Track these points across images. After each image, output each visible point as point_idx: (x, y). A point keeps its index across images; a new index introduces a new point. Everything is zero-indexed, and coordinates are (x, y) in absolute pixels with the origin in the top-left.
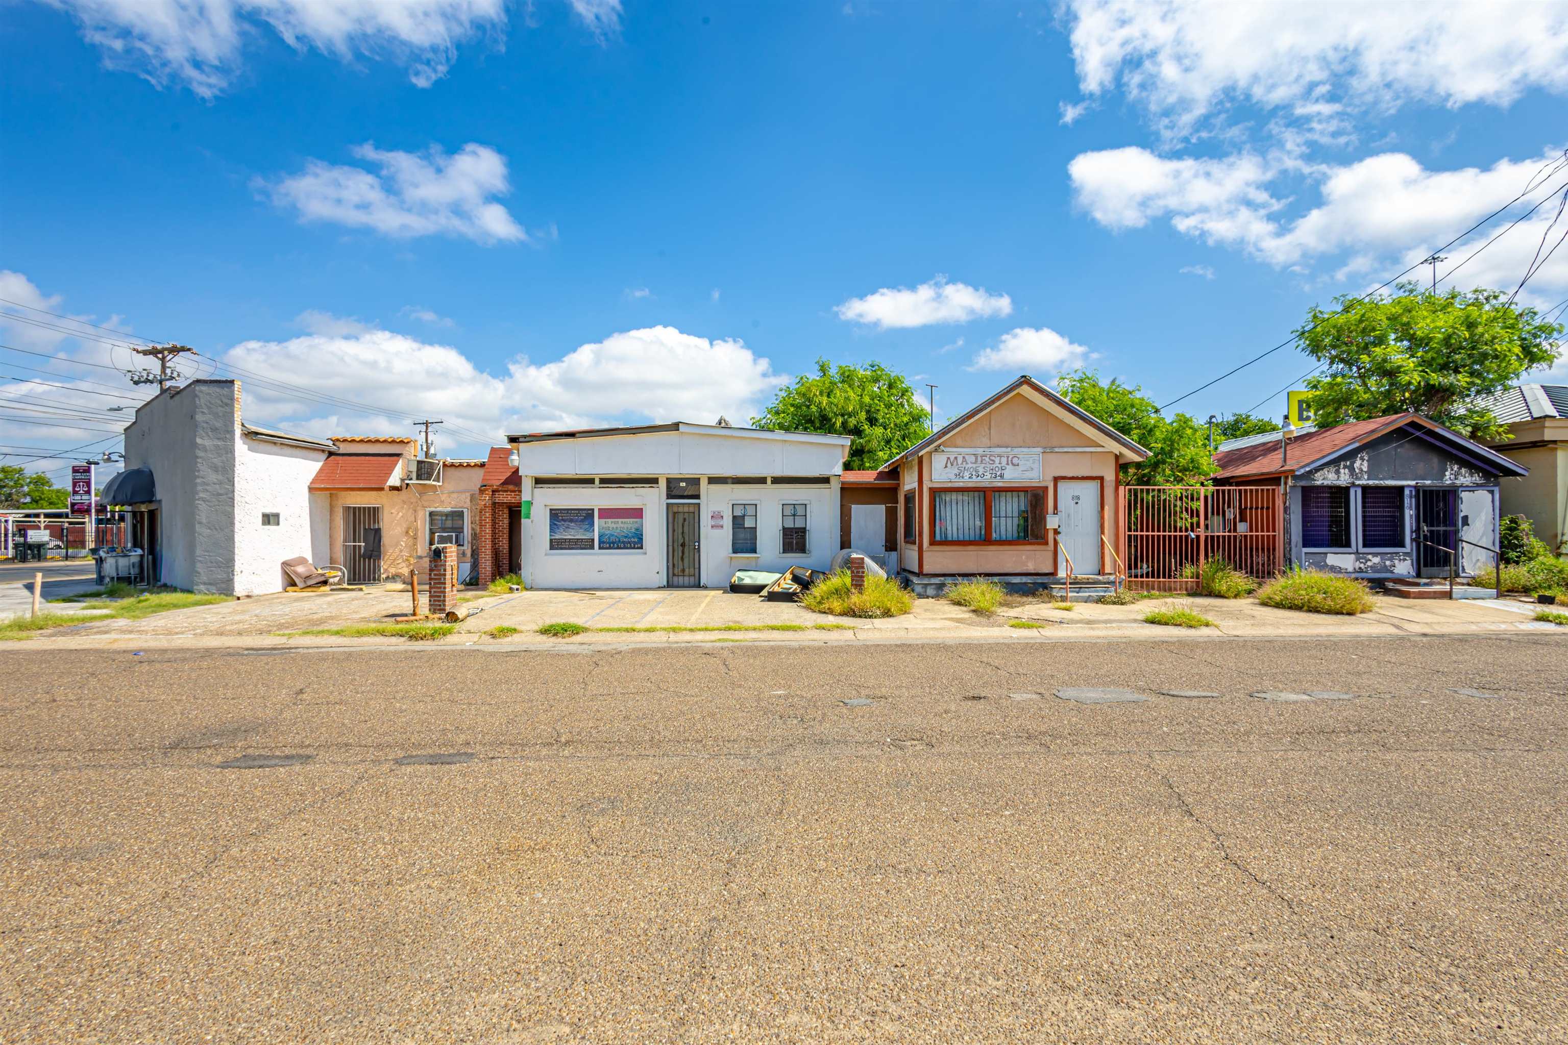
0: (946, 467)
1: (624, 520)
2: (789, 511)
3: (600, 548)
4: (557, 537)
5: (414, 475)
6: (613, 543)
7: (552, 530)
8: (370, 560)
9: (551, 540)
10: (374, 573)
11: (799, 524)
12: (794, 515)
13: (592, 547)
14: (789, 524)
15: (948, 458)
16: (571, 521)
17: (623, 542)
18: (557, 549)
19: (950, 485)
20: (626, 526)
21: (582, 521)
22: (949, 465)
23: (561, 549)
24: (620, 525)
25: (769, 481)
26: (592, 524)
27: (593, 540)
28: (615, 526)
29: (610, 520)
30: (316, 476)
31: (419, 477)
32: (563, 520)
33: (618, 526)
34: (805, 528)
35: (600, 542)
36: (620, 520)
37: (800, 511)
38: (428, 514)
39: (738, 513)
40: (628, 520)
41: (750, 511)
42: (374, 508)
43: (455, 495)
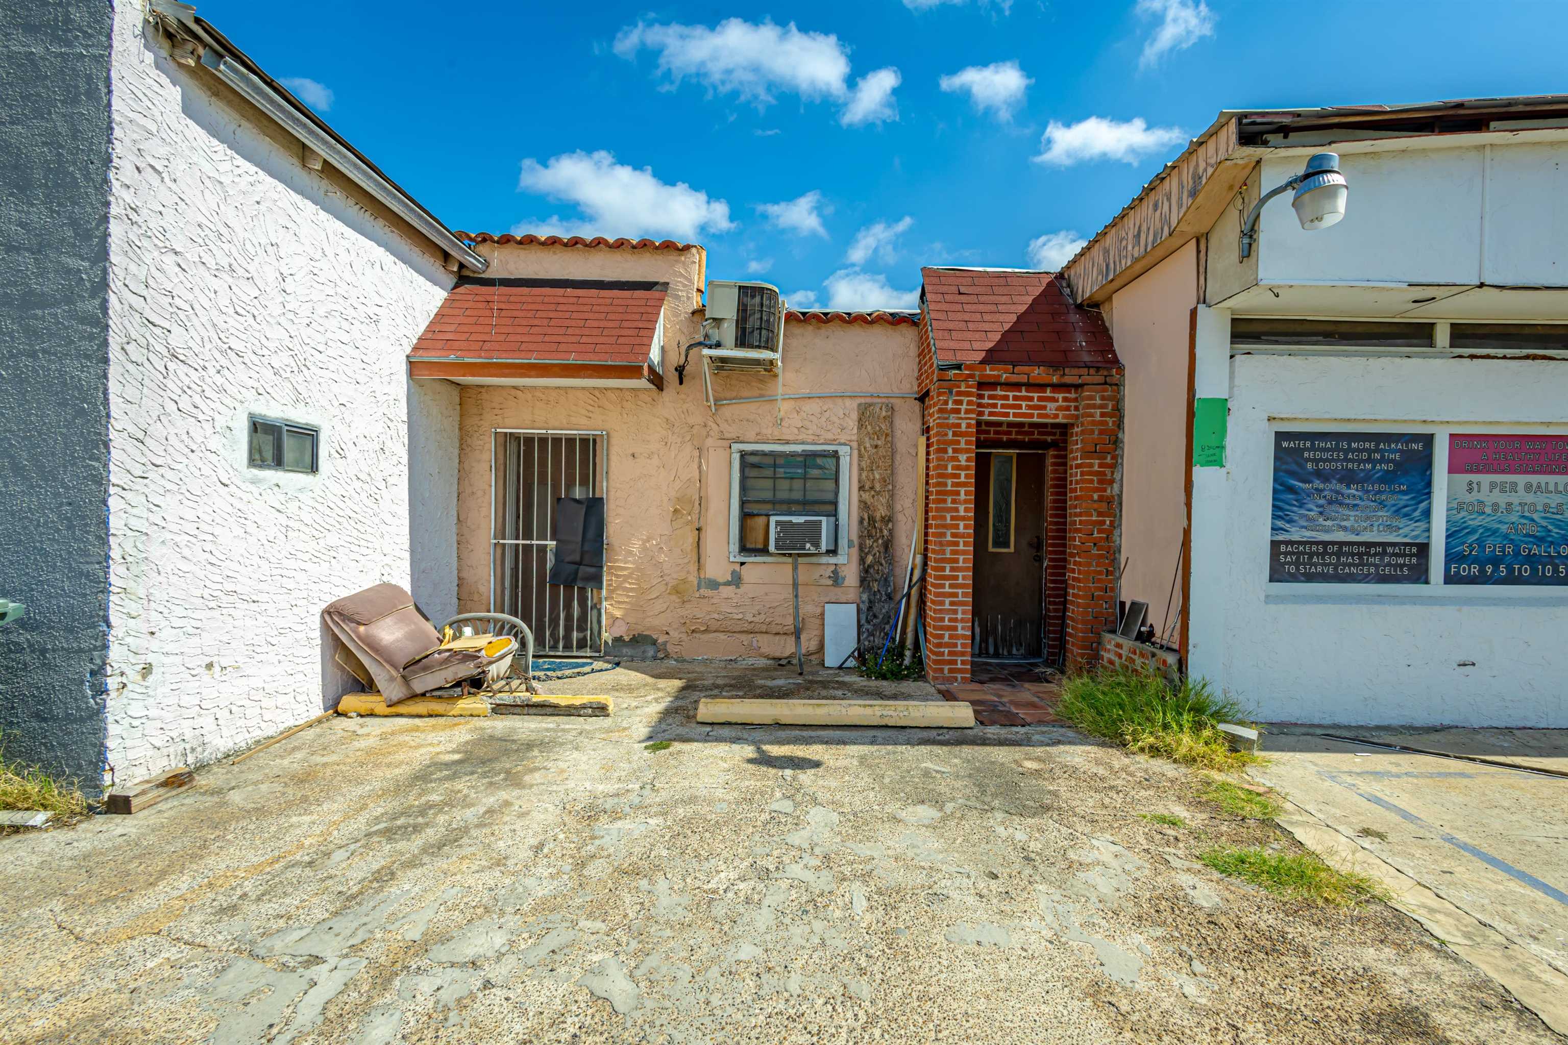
1: (1534, 479)
3: (1449, 579)
4: (1296, 534)
5: (729, 332)
6: (1496, 562)
7: (1279, 511)
8: (569, 587)
9: (1275, 544)
10: (582, 629)
13: (1420, 575)
16: (1348, 478)
17: (1531, 559)
18: (1293, 578)
20: (1540, 500)
21: (1387, 479)
23: (1310, 578)
24: (1521, 496)
26: (1425, 490)
27: (1423, 549)
28: (1502, 499)
29: (1485, 479)
30: (430, 329)
31: (742, 341)
32: (1318, 474)
33: (1515, 499)
35: (1450, 558)
36: (1521, 480)
38: (736, 457)
40: (1551, 479)
42: (585, 441)
43: (812, 407)
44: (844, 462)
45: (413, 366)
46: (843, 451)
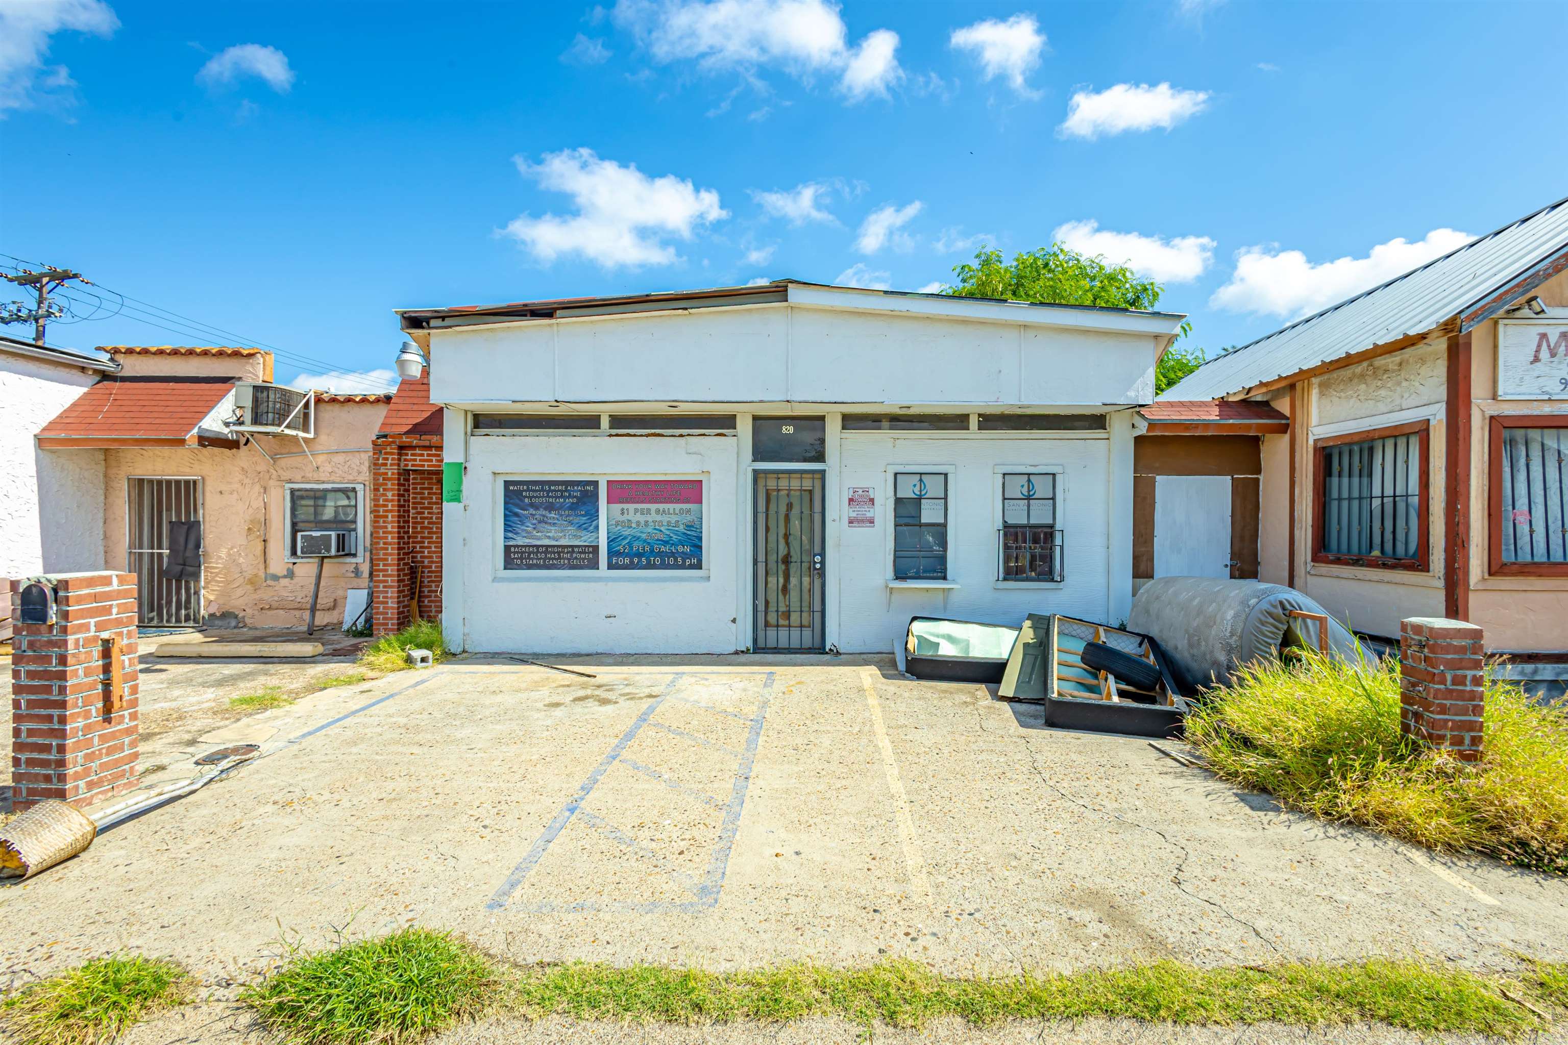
0: (1536, 359)
1: (661, 506)
2: (1017, 488)
3: (611, 567)
4: (520, 541)
5: (248, 417)
6: (639, 555)
7: (508, 527)
8: (178, 581)
9: (507, 549)
10: (187, 608)
11: (1040, 516)
12: (1029, 498)
13: (595, 565)
14: (1018, 517)
15: (1543, 336)
16: (550, 508)
17: (660, 554)
18: (519, 567)
19: (1547, 409)
20: (665, 519)
21: (573, 507)
22: (1544, 354)
23: (530, 567)
24: (653, 517)
25: (974, 422)
26: (594, 515)
27: (596, 549)
28: (642, 518)
29: (632, 507)
30: (60, 417)
31: (256, 421)
32: (532, 505)
33: (650, 518)
34: (1052, 526)
35: (611, 553)
36: (653, 507)
37: (1042, 488)
38: (288, 492)
39: (907, 492)
40: (671, 506)
41: (934, 487)
42: (187, 482)
43: (340, 458)
44: (360, 495)
45: (40, 441)
46: (359, 488)
